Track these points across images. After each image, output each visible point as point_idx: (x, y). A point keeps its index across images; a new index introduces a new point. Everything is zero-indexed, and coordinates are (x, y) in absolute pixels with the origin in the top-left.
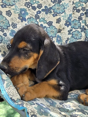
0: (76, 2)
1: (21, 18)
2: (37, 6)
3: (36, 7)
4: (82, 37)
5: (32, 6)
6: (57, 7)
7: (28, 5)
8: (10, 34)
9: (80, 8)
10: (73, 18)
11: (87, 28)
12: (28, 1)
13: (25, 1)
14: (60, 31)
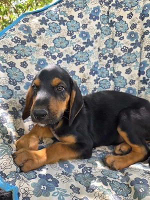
0: (103, 49)
2: (58, 55)
3: (56, 56)
4: (110, 86)
5: (52, 56)
6: (79, 55)
7: (48, 54)
8: (24, 87)
9: (107, 54)
10: (100, 65)
11: (115, 76)
12: (47, 50)
13: (44, 51)
14: (84, 81)
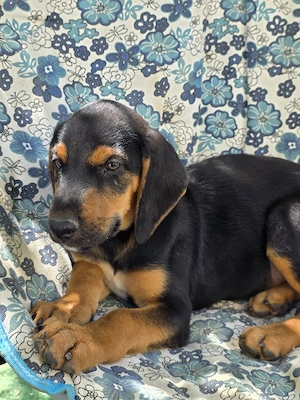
0: (216, 20)
1: (44, 88)
2: (92, 44)
3: (88, 49)
4: (236, 132)
5: (75, 48)
6: (153, 44)
7: (63, 43)
8: (12, 146)
9: (228, 39)
10: (207, 70)
11: (251, 102)
12: (62, 31)
13: (51, 32)
14: (167, 118)
